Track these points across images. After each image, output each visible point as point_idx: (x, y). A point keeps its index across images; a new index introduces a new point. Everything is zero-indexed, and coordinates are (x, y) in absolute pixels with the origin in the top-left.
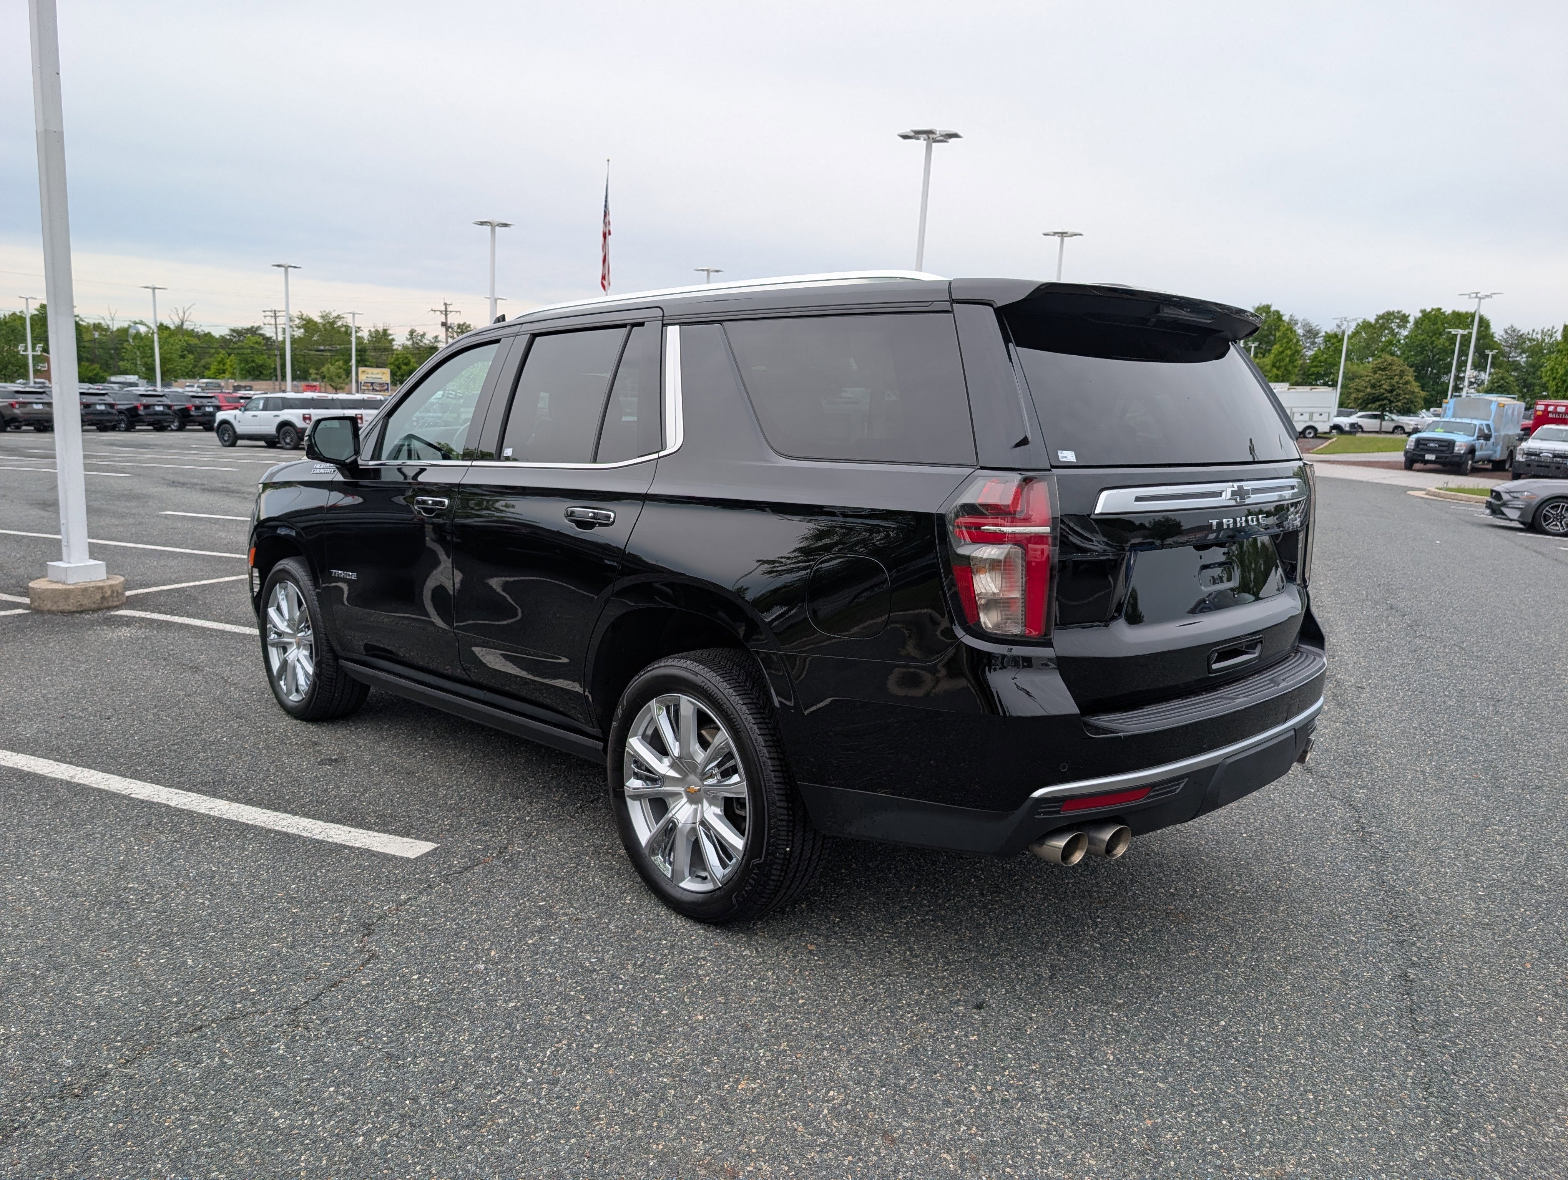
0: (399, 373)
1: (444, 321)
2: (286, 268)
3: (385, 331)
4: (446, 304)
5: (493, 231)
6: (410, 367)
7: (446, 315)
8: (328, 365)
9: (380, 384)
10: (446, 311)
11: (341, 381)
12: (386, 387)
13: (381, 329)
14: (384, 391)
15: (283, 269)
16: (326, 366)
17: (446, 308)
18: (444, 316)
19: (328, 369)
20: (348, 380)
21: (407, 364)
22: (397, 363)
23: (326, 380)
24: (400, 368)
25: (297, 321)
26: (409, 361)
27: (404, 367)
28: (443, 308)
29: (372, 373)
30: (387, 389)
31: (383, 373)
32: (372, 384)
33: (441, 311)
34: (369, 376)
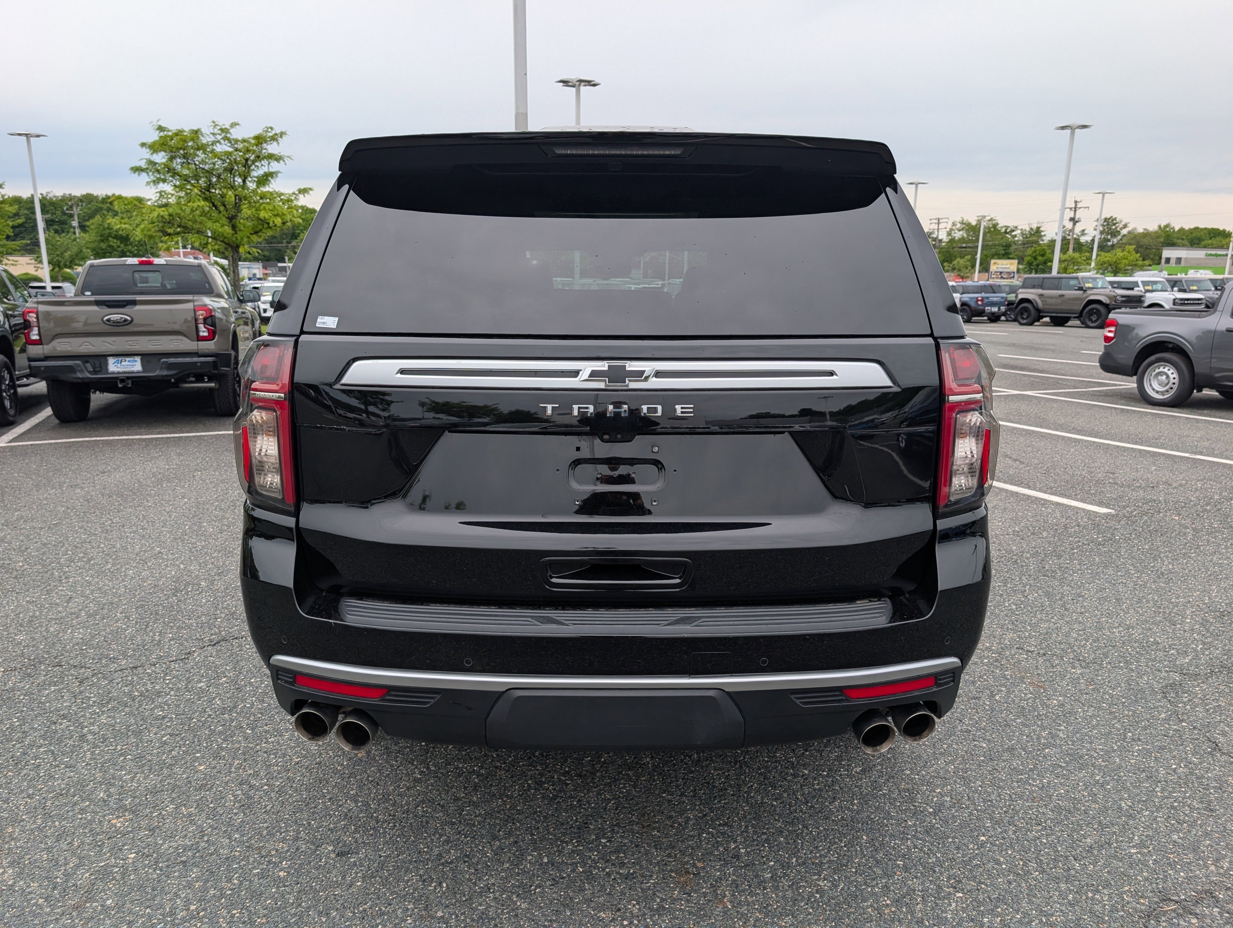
0: (1035, 263)
1: (1072, 216)
2: (917, 184)
3: (1038, 228)
4: (1076, 202)
5: (1073, 134)
6: (1045, 258)
7: (1075, 211)
8: (958, 259)
9: (1008, 273)
10: (1075, 208)
11: (967, 271)
12: (1012, 275)
13: (1034, 227)
14: (1011, 278)
15: (914, 186)
16: (957, 260)
17: (1076, 205)
18: (1073, 212)
19: (958, 262)
20: (972, 271)
21: (1043, 255)
22: (1034, 254)
23: (955, 271)
24: (1035, 259)
25: (959, 226)
26: (1045, 253)
27: (1040, 258)
28: (1073, 205)
29: (1002, 264)
30: (1013, 277)
31: (1012, 264)
32: (1001, 273)
33: (1071, 209)
34: (999, 266)
